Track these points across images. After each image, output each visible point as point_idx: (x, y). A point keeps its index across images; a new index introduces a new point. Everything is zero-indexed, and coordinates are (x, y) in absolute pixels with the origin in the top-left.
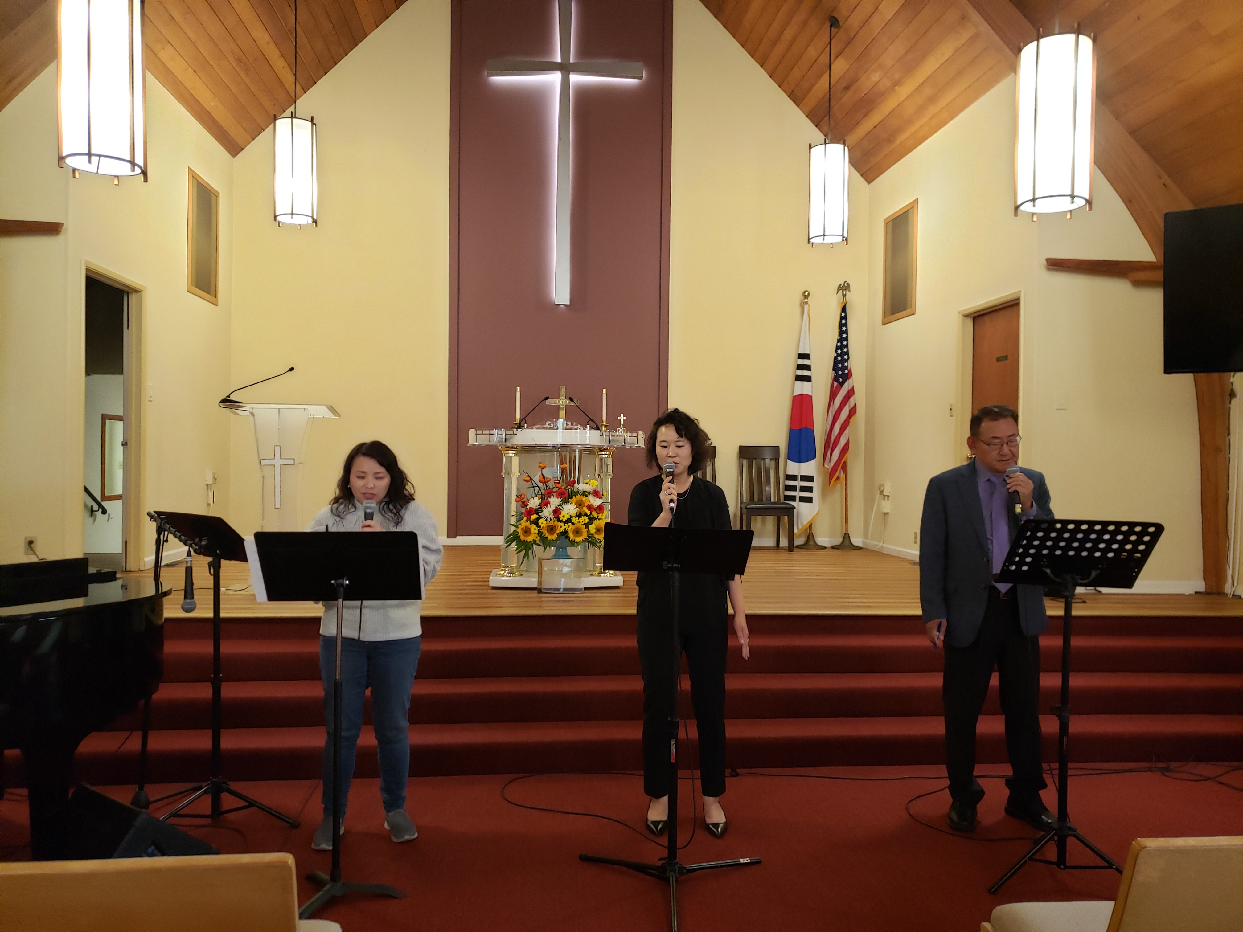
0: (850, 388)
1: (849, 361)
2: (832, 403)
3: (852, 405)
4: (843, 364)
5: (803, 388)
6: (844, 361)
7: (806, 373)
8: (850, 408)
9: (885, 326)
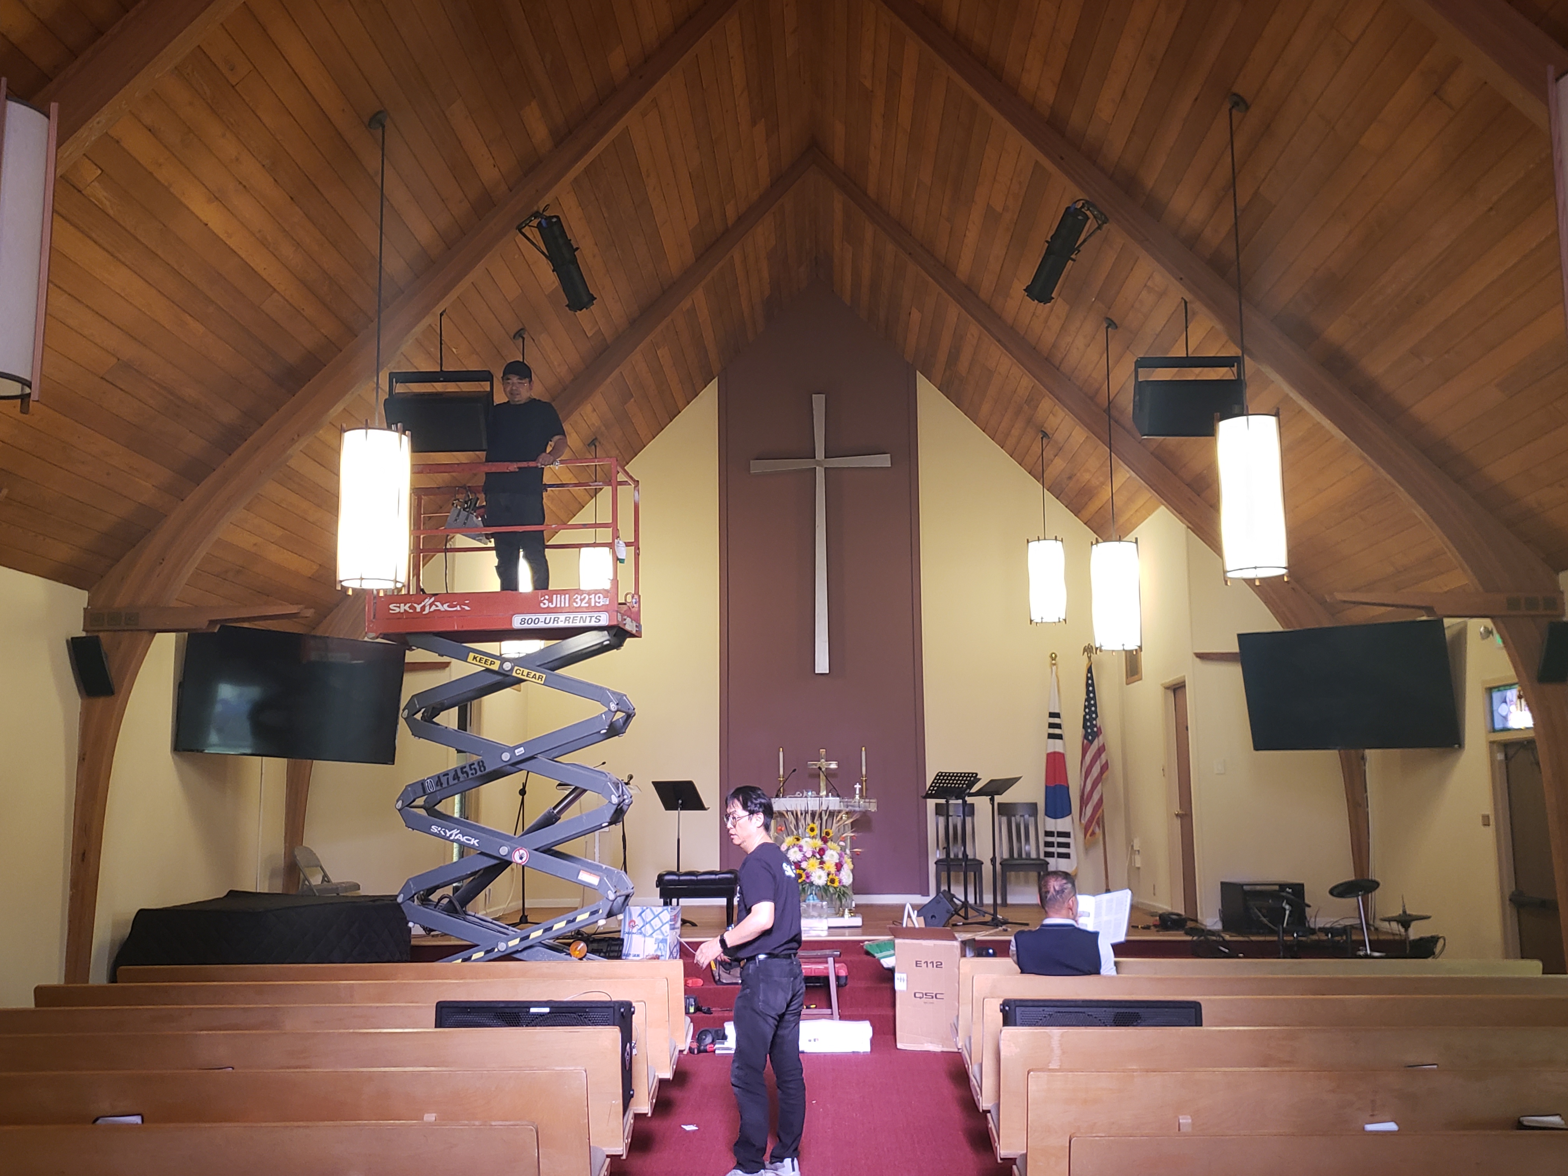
0: (1101, 745)
1: (1098, 719)
2: (1085, 757)
4: (1091, 723)
5: (1056, 746)
6: (1091, 720)
7: (1057, 731)
8: (1101, 765)
9: (1128, 686)
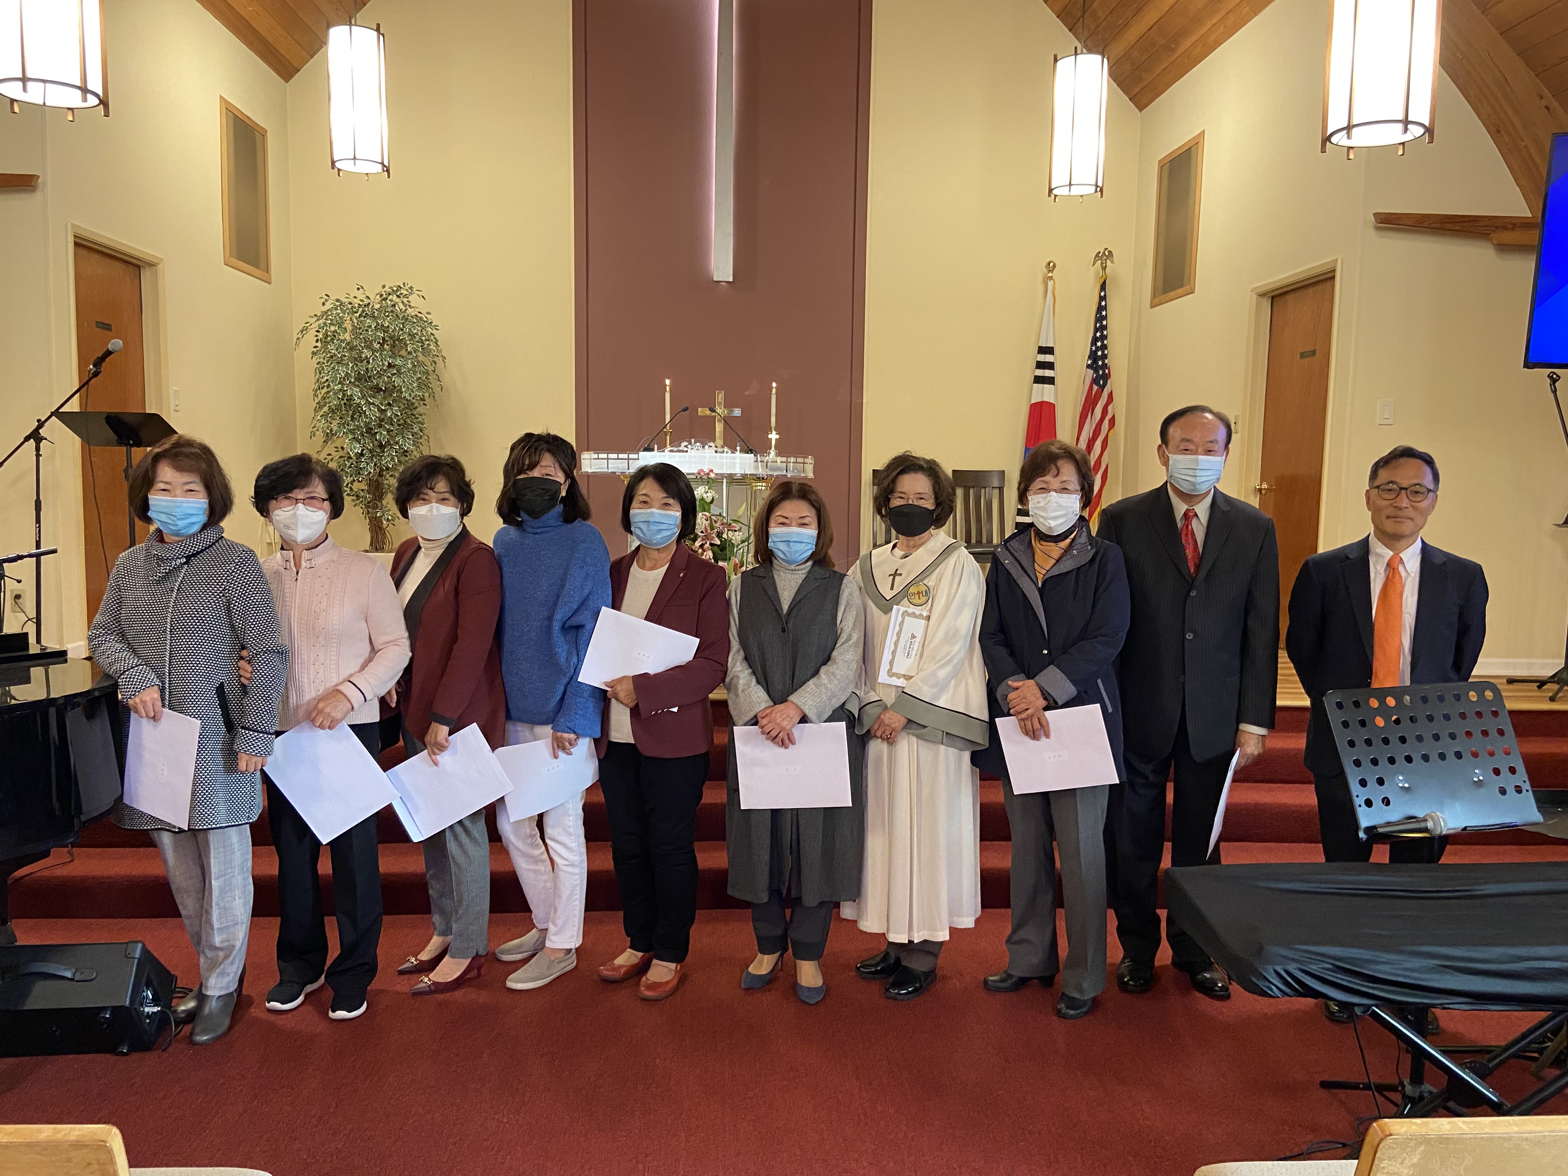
0: (1111, 394)
1: (1108, 357)
3: (1110, 416)
4: (1103, 362)
5: (1046, 393)
6: (1104, 357)
7: (1048, 373)
8: (1109, 420)
9: (1154, 309)
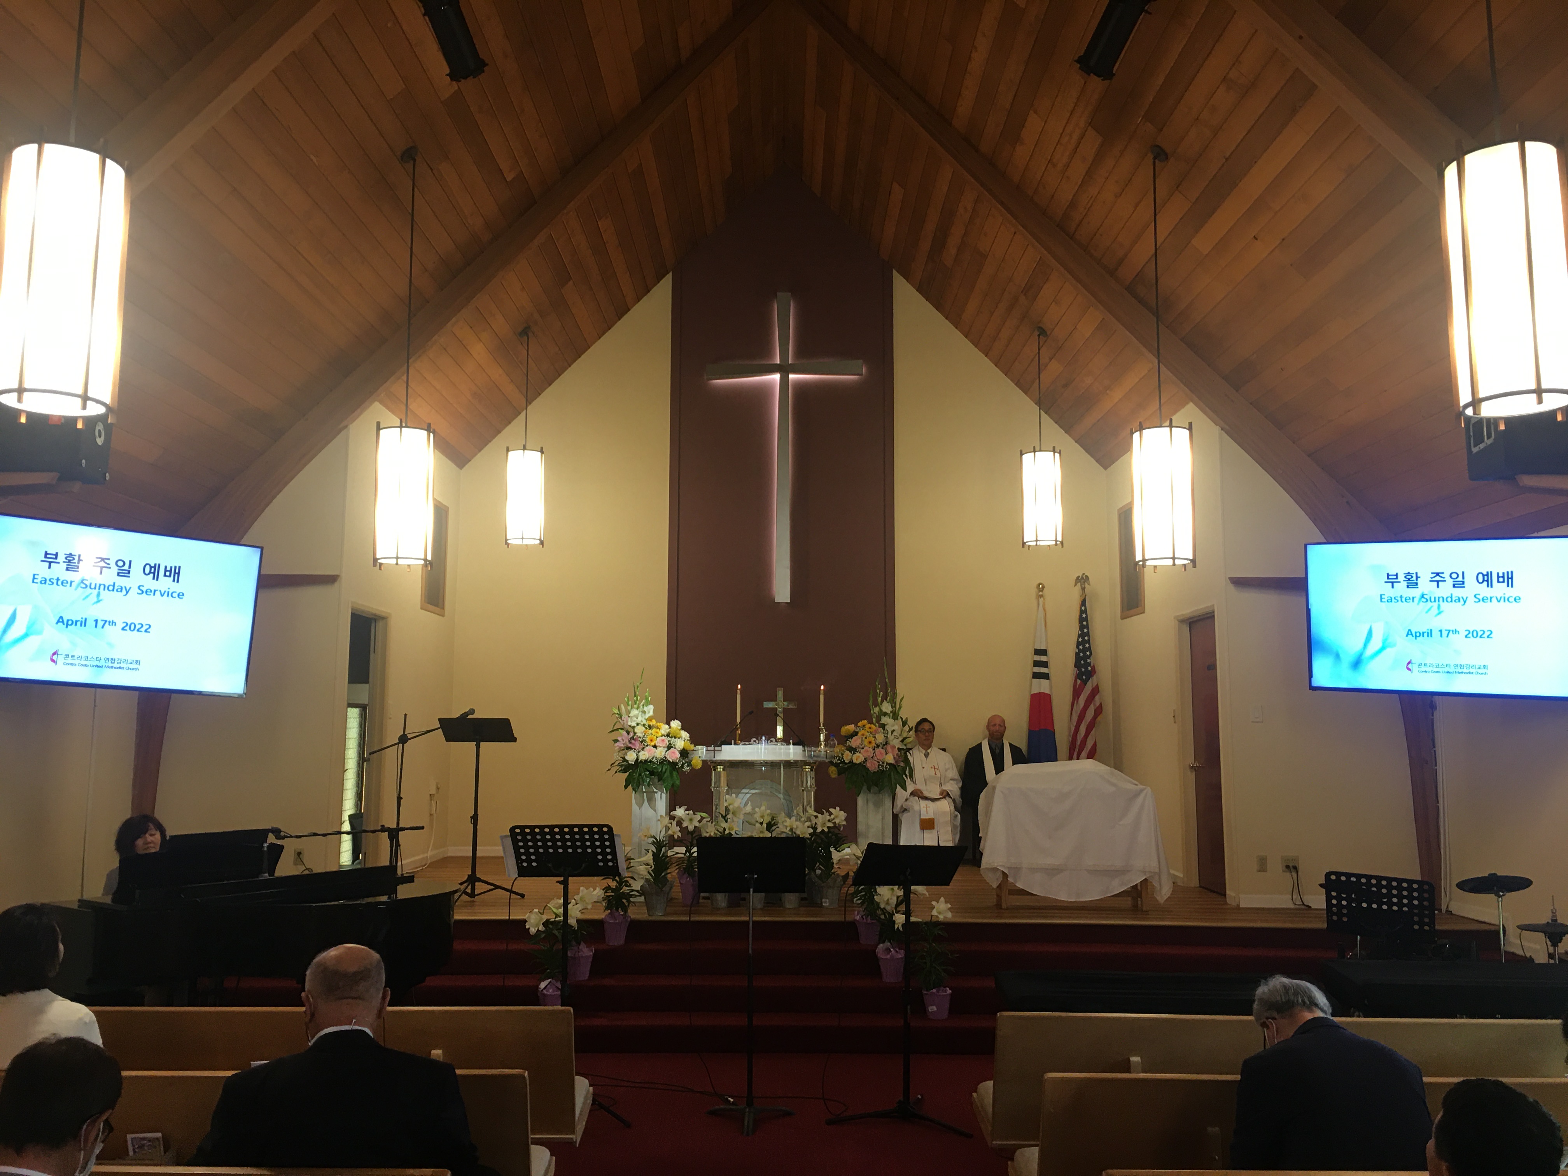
0: (1094, 686)
1: (1091, 658)
2: (1076, 702)
3: (1098, 704)
4: (1085, 661)
5: (1041, 686)
6: (1087, 657)
7: (1043, 670)
8: (1095, 708)
9: (1124, 620)
